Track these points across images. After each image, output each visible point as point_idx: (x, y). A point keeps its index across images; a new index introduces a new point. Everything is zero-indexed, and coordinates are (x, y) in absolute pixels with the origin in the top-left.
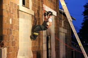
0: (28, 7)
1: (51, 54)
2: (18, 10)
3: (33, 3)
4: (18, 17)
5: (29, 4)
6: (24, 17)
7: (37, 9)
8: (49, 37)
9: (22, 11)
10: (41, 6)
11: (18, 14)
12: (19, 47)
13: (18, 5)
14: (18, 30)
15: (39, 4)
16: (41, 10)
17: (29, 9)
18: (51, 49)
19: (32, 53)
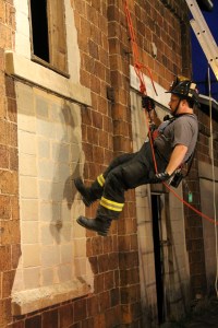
0: (61, 70)
1: (171, 263)
2: (12, 78)
4: (13, 108)
5: (66, 59)
6: (42, 112)
7: (103, 82)
8: (163, 196)
9: (32, 84)
10: (121, 73)
11: (11, 93)
12: (19, 246)
13: (7, 51)
14: (15, 166)
15: (114, 66)
16: (123, 88)
17: (68, 77)
18: (170, 242)
19: (88, 265)
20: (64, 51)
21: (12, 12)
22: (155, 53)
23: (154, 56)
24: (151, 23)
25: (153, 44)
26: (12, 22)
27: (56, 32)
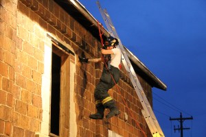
3: (79, 128)
5: (69, 131)
10: (102, 135)
13: (36, 133)
15: (98, 131)
20: (68, 127)
21: (41, 112)
22: (127, 118)
23: (126, 121)
24: (124, 101)
25: (126, 114)
26: (40, 117)
27: (64, 116)
